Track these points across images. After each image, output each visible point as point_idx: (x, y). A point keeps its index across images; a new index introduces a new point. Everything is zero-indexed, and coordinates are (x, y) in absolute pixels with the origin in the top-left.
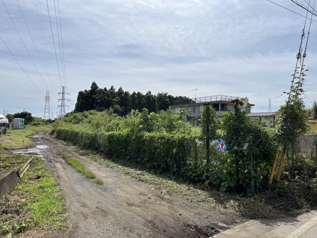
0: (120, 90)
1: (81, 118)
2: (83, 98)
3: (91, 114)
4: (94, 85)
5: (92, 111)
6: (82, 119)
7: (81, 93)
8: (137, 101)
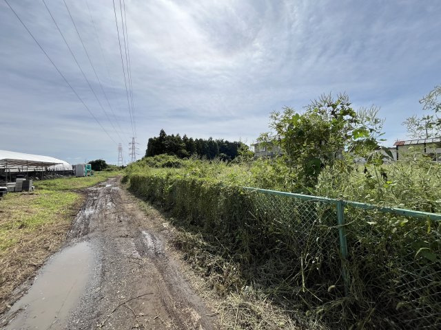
0: (185, 137)
2: (153, 144)
3: (162, 158)
4: (162, 133)
5: (163, 155)
6: (155, 163)
7: (151, 140)
8: (201, 146)
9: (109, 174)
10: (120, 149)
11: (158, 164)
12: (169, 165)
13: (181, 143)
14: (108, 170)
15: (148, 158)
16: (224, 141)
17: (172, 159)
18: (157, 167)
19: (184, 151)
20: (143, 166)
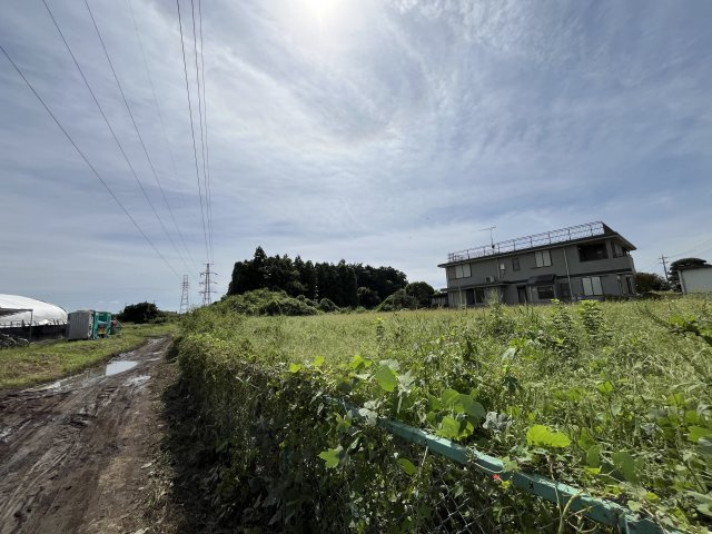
0: (298, 260)
1: (243, 304)
2: (244, 273)
3: (261, 296)
4: (260, 252)
5: (261, 292)
6: (247, 306)
7: (238, 265)
8: (326, 275)
9: (157, 330)
10: (185, 285)
11: (252, 307)
12: (272, 310)
13: (291, 269)
14: (158, 322)
15: (233, 298)
16: (364, 266)
17: (278, 298)
18: (249, 313)
19: (297, 284)
20: (224, 312)
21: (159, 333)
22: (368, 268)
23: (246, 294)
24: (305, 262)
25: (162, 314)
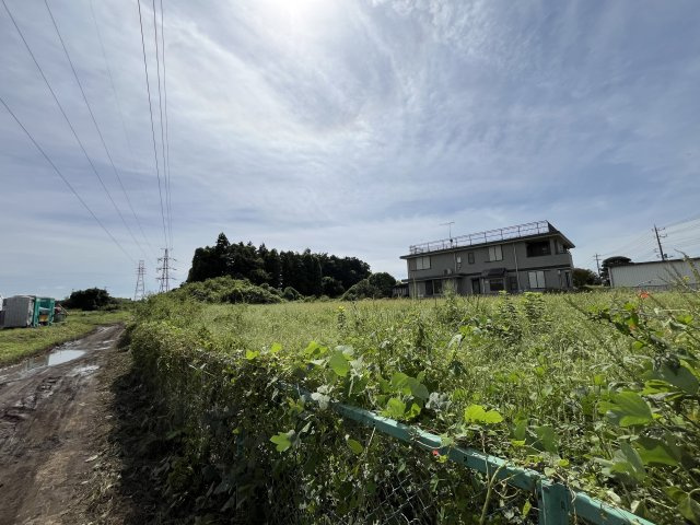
0: (263, 247)
1: (204, 292)
2: (204, 259)
3: (223, 283)
4: (222, 238)
5: (223, 279)
6: (207, 294)
7: (199, 252)
8: (291, 263)
9: (108, 317)
10: (141, 270)
11: (213, 295)
12: (235, 298)
13: (255, 257)
14: (109, 309)
15: (193, 285)
16: (329, 256)
17: (240, 285)
18: (210, 301)
19: (262, 272)
20: (183, 299)
21: (110, 321)
22: (333, 258)
23: (207, 281)
24: (270, 250)
25: (114, 301)
